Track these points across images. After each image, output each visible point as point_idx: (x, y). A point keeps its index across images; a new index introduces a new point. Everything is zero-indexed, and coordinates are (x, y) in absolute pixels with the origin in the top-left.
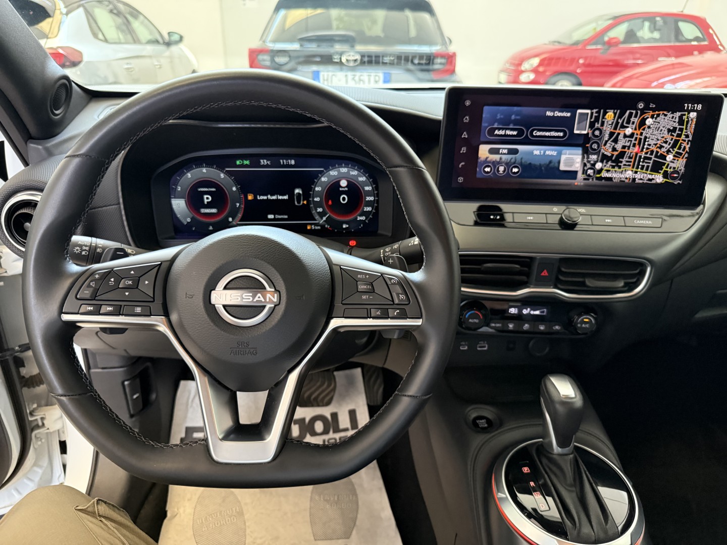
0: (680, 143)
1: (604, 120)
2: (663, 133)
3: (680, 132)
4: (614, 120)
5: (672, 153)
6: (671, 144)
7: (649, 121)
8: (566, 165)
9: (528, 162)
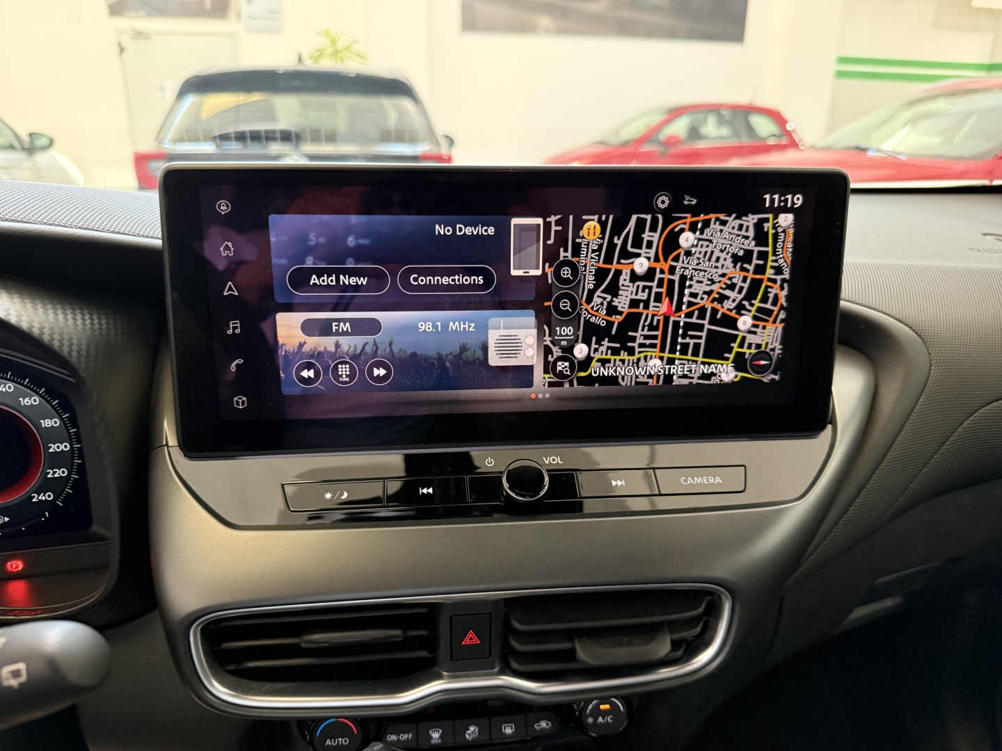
0: (763, 286)
1: (578, 240)
2: (723, 265)
3: (761, 262)
4: (603, 238)
5: (750, 311)
6: (744, 292)
7: (687, 239)
8: (502, 353)
9: (409, 352)
